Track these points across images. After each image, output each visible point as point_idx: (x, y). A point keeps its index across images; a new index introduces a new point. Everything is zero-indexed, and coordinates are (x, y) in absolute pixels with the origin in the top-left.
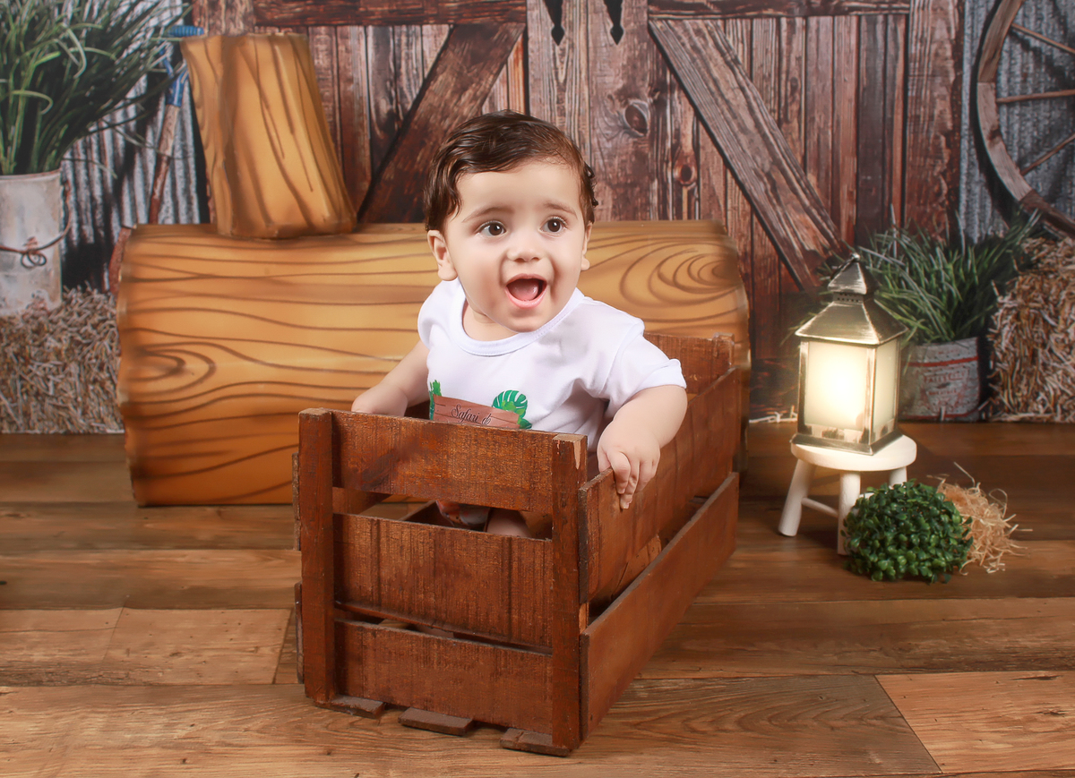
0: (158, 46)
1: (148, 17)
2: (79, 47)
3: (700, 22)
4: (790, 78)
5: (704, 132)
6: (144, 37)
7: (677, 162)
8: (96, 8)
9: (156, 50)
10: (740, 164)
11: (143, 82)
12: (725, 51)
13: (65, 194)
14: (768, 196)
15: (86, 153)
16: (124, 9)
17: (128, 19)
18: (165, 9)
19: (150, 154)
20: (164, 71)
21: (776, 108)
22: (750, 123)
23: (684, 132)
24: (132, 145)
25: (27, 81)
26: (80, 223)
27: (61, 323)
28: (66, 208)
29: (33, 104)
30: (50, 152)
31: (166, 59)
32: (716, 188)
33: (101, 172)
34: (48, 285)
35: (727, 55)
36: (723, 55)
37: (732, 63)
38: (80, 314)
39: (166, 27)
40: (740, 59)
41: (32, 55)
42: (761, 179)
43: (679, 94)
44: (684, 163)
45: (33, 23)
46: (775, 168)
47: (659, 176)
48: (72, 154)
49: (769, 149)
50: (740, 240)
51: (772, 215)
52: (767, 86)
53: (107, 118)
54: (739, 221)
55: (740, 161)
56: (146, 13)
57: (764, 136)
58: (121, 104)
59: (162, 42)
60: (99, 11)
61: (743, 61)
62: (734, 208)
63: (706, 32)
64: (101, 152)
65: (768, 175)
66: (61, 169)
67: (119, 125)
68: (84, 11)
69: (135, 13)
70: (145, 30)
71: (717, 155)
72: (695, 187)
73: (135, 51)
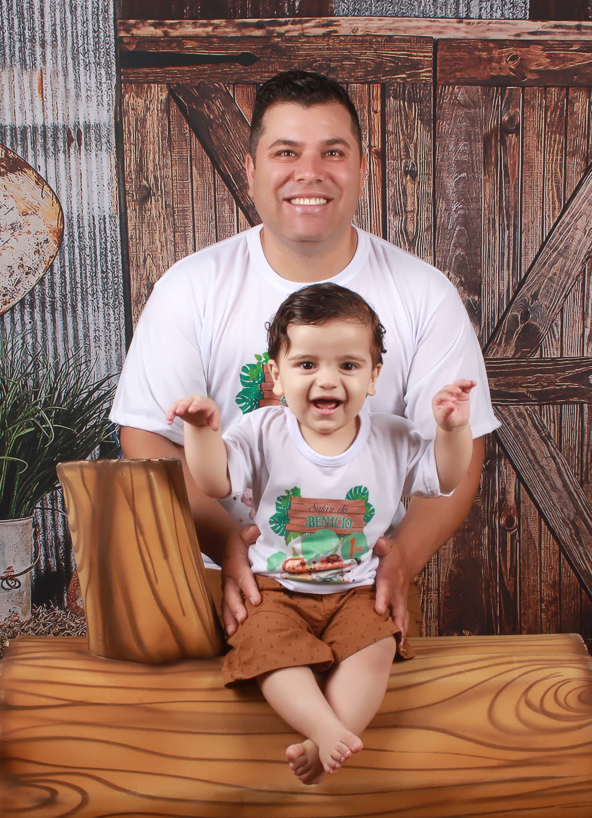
2: (50, 424)
3: (521, 407)
4: (590, 450)
5: (524, 490)
6: (99, 416)
7: (503, 513)
8: (63, 395)
9: (107, 427)
10: (551, 514)
11: (97, 450)
12: (541, 429)
13: (36, 534)
14: (573, 539)
15: (52, 503)
16: (84, 396)
17: (87, 403)
20: (113, 442)
21: (579, 472)
22: (559, 484)
23: (509, 490)
25: (9, 450)
26: (47, 556)
27: (30, 632)
28: (36, 544)
29: (13, 466)
30: (26, 503)
31: (115, 432)
32: (533, 532)
33: (64, 517)
34: (21, 603)
35: (542, 432)
36: (539, 432)
37: (546, 439)
38: (45, 626)
40: (552, 435)
41: (14, 430)
42: (568, 526)
43: (505, 462)
44: (509, 513)
45: (15, 405)
46: (578, 517)
47: (489, 524)
48: (42, 504)
49: (573, 503)
50: (551, 572)
51: (576, 554)
52: (572, 455)
54: (550, 557)
55: (551, 512)
56: (100, 399)
57: (570, 493)
60: (65, 397)
61: (555, 437)
62: (546, 548)
63: (526, 415)
65: (573, 523)
66: (34, 516)
68: (54, 397)
69: (93, 398)
70: (100, 411)
71: (534, 508)
72: (516, 531)
73: (92, 427)
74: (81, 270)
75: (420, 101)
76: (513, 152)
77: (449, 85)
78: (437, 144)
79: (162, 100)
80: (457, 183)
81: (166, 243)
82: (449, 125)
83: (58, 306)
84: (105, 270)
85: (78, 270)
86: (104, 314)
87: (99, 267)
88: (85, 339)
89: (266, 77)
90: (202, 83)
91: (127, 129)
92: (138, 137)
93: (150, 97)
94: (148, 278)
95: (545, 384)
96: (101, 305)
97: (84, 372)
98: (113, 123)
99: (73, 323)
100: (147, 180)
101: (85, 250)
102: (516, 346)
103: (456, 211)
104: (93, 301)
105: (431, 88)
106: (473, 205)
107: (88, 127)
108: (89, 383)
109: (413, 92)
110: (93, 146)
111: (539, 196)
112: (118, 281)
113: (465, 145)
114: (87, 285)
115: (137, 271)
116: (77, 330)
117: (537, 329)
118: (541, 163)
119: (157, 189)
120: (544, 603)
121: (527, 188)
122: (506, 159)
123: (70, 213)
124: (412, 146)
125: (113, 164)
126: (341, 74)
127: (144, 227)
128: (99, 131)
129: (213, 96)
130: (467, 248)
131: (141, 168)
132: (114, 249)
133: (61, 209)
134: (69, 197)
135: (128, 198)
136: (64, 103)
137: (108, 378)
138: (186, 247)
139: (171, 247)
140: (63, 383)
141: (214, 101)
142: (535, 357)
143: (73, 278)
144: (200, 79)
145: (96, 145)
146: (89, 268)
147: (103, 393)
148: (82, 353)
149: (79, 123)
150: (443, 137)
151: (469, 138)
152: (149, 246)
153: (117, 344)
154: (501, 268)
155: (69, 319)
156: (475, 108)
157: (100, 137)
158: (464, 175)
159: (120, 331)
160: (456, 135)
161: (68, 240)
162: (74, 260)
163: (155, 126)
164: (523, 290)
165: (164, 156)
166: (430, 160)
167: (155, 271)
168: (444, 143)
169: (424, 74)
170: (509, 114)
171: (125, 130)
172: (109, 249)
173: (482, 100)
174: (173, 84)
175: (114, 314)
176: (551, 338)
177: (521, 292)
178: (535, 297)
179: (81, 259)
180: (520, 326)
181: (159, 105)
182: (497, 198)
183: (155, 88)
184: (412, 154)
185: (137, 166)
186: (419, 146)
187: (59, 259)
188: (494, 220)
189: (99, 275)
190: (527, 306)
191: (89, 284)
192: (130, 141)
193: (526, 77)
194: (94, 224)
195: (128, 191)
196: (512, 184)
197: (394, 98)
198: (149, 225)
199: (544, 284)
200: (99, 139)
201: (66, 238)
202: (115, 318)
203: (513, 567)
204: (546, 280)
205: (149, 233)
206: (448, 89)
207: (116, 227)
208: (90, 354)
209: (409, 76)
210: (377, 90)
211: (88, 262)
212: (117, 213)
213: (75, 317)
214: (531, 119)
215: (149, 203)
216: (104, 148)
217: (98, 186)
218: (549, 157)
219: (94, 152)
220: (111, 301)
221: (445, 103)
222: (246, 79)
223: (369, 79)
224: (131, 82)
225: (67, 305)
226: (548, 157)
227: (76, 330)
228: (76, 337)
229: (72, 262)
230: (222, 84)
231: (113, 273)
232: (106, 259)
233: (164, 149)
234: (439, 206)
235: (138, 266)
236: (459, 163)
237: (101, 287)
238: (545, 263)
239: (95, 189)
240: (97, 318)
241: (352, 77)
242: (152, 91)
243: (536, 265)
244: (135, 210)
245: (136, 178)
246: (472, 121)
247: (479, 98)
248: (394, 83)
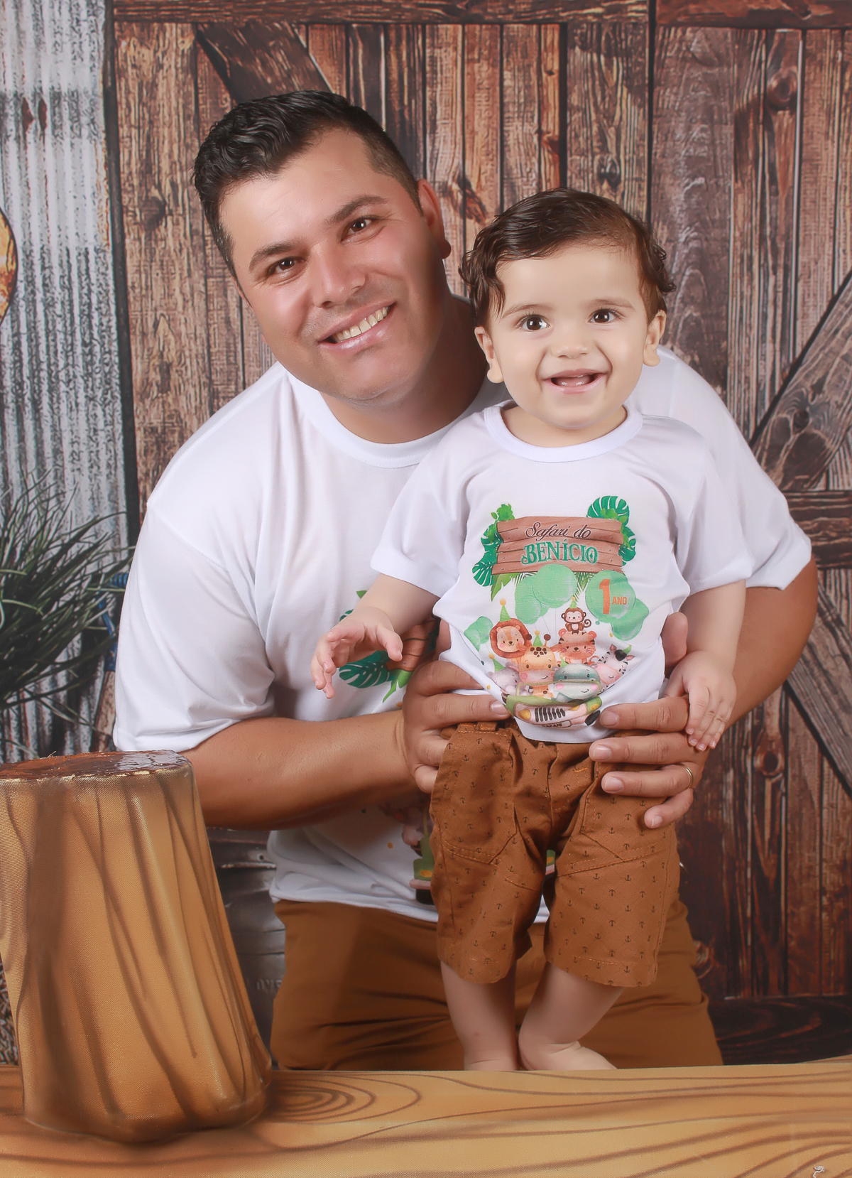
0: (97, 597)
1: (85, 562)
5: (795, 710)
6: (80, 586)
7: (759, 748)
8: (18, 550)
9: (95, 603)
10: (839, 750)
11: (76, 642)
12: (825, 609)
16: (55, 551)
17: (59, 564)
18: (107, 552)
19: (85, 732)
20: (105, 628)
23: (769, 710)
24: (63, 720)
31: (107, 613)
32: (808, 779)
35: (827, 614)
36: (821, 613)
37: (833, 625)
39: (108, 575)
44: (768, 749)
47: (736, 765)
50: (838, 845)
53: (30, 687)
54: (837, 820)
55: (840, 746)
56: (81, 557)
58: (48, 669)
59: (102, 593)
60: (22, 554)
61: (848, 622)
62: (831, 805)
64: (22, 729)
67: (45, 695)
68: (4, 554)
69: (69, 555)
70: (81, 578)
71: (811, 739)
72: (781, 778)
73: (68, 604)
74: (47, 340)
75: (626, 54)
76: (785, 141)
77: (677, 25)
78: (655, 127)
79: (183, 51)
80: (688, 195)
81: (192, 295)
82: (676, 94)
83: (10, 399)
84: (88, 341)
85: (43, 340)
86: (87, 415)
87: (78, 336)
88: (55, 457)
89: (361, 12)
90: (253, 21)
91: (124, 101)
92: (144, 114)
93: (164, 46)
94: (161, 356)
95: (834, 535)
96: (82, 400)
97: (54, 512)
98: (100, 89)
99: (35, 429)
100: (159, 187)
101: (53, 306)
102: (785, 471)
103: (686, 243)
104: (67, 392)
105: (645, 32)
106: (715, 233)
107: (56, 97)
108: (63, 531)
109: (616, 40)
110: (67, 128)
111: (828, 216)
112: (111, 359)
113: (703, 130)
114: (57, 366)
115: (142, 342)
116: (42, 442)
117: (821, 443)
118: (832, 161)
119: (176, 204)
120: (825, 894)
121: (808, 204)
122: (772, 153)
123: (28, 243)
124: (611, 132)
125: (100, 161)
126: (491, 7)
127: (154, 268)
128: (77, 103)
129: (271, 44)
130: (704, 305)
131: (148, 168)
132: (102, 305)
133: (12, 237)
134: (26, 217)
135: (128, 219)
136: (16, 54)
137: (95, 522)
138: (227, 302)
139: (199, 302)
140: (19, 529)
141: (272, 53)
142: (817, 489)
143: (34, 355)
144: (248, 14)
145: (72, 128)
146: (60, 337)
147: (87, 547)
148: (50, 480)
149: (41, 89)
150: (665, 116)
151: (710, 118)
152: (163, 302)
153: (109, 466)
154: (762, 339)
155: (29, 424)
156: (721, 65)
157: (79, 115)
158: (700, 181)
159: (115, 443)
160: (688, 112)
161: (26, 289)
162: (35, 323)
163: (173, 95)
164: (799, 376)
165: (188, 147)
166: (641, 155)
167: (173, 344)
168: (666, 126)
169: (635, 8)
170: (780, 75)
171: (121, 103)
172: (95, 305)
173: (733, 51)
174: (202, 24)
175: (105, 415)
176: (845, 457)
177: (796, 380)
178: (818, 388)
179: (47, 323)
180: (793, 438)
181: (179, 60)
182: (756, 220)
183: (172, 30)
184: (612, 146)
185: (142, 164)
186: (623, 131)
187: (9, 322)
188: (750, 258)
189: (79, 350)
190: (803, 403)
191: (61, 364)
192: (130, 121)
193: (808, 13)
194: (68, 262)
195: (127, 207)
196: (782, 196)
197: (583, 49)
198: (162, 265)
199: (835, 366)
200: (75, 118)
201: (21, 286)
202: (105, 421)
203: (775, 837)
204: (838, 360)
205: (163, 279)
206: (675, 33)
207: (107, 269)
208: (63, 482)
209: (609, 11)
210: (552, 35)
211: (59, 327)
212: (108, 244)
213: (37, 420)
214: (817, 85)
215: (162, 228)
216: (85, 132)
217: (75, 197)
218: (847, 149)
219: (67, 141)
220: (99, 393)
221: (670, 57)
222: (328, 14)
223: (540, 15)
224: (130, 20)
225: (23, 400)
226: (844, 150)
227: (39, 441)
228: (40, 454)
229: (32, 328)
230: (286, 24)
231: (102, 346)
232: (90, 322)
233: (188, 135)
234: (656, 234)
235: (144, 334)
236: (692, 161)
237: (81, 369)
238: (836, 331)
239: (71, 204)
240: (75, 421)
241: (510, 12)
242: (168, 35)
243: (822, 334)
244: (139, 239)
245: (140, 185)
246: (716, 88)
247: (727, 49)
248: (582, 22)
